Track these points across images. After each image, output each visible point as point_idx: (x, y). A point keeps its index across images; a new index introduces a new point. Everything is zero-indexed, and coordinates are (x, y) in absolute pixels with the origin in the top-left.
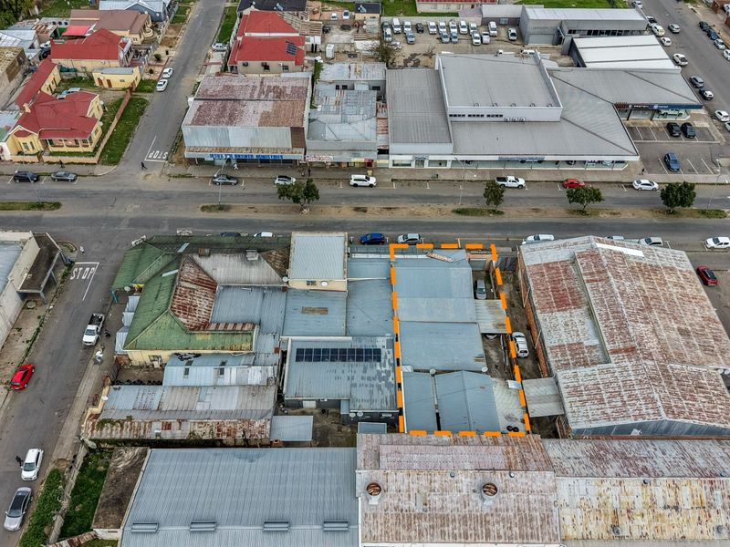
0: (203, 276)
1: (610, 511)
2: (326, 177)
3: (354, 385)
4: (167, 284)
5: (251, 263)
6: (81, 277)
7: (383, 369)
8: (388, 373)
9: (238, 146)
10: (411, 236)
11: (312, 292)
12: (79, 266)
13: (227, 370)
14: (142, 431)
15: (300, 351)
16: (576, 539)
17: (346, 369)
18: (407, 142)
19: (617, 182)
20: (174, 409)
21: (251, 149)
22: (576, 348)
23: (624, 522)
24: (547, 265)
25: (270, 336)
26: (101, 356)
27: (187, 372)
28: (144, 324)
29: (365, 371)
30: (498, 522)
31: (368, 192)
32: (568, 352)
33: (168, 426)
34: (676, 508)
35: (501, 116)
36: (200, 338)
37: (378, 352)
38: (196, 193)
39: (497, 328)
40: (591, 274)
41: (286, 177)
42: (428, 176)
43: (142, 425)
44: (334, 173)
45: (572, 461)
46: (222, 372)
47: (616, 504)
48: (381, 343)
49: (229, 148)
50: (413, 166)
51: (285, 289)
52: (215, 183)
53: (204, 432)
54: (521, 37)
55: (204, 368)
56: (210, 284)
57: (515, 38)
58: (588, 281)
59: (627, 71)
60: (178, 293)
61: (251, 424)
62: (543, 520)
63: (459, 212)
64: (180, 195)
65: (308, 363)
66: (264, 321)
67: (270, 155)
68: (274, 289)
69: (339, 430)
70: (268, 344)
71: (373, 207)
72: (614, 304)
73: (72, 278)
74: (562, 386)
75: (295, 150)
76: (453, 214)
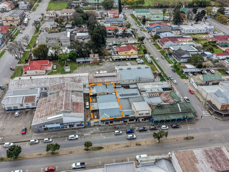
15: (137, 95)
24: (78, 112)
25: (145, 96)
29: (122, 93)
37: (121, 96)
39: (93, 104)
45: (84, 80)
63: (101, 148)
65: (135, 93)
73: (206, 111)
76: (104, 147)
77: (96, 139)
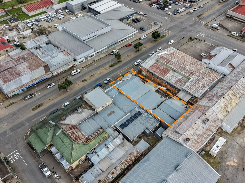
0: (70, 126)
1: (224, 108)
2: (61, 77)
3: (143, 124)
4: (62, 136)
5: (81, 112)
6: (15, 159)
7: (145, 115)
8: (147, 115)
9: (26, 82)
10: (108, 79)
11: (105, 109)
12: (10, 157)
13: (109, 146)
14: (107, 181)
15: (120, 126)
16: (224, 119)
17: (137, 122)
18: (80, 54)
19: (137, 40)
20: (107, 168)
21: (32, 81)
22: (179, 80)
23: (227, 108)
24: (152, 66)
25: (108, 128)
26: (57, 175)
27: (98, 155)
28: (70, 152)
29: (142, 119)
30: (211, 127)
31: (80, 75)
32: (179, 82)
33: (113, 173)
34: (231, 99)
35: (97, 35)
36: (91, 143)
37: (139, 112)
38: (24, 107)
39: (156, 88)
40: (166, 62)
41: (50, 84)
42: (91, 61)
43: (105, 179)
44: (63, 75)
45: (207, 104)
46: (108, 147)
47: (223, 106)
48: (137, 109)
49: (24, 85)
50: (85, 61)
51: (97, 114)
52: (27, 100)
53: (124, 166)
54: (72, 12)
55: (102, 150)
56: (74, 127)
57: (70, 13)
58: (167, 64)
59: (113, 10)
60: (70, 136)
61: (134, 153)
62: (217, 119)
63: (111, 66)
64: (19, 110)
65: (126, 128)
66: (101, 126)
67: (41, 79)
68: (93, 115)
69: (148, 139)
70: (110, 131)
71: (87, 77)
72: (178, 65)
73: (12, 162)
74: (187, 90)
75: (47, 73)
76: (110, 68)
77: (121, 70)
